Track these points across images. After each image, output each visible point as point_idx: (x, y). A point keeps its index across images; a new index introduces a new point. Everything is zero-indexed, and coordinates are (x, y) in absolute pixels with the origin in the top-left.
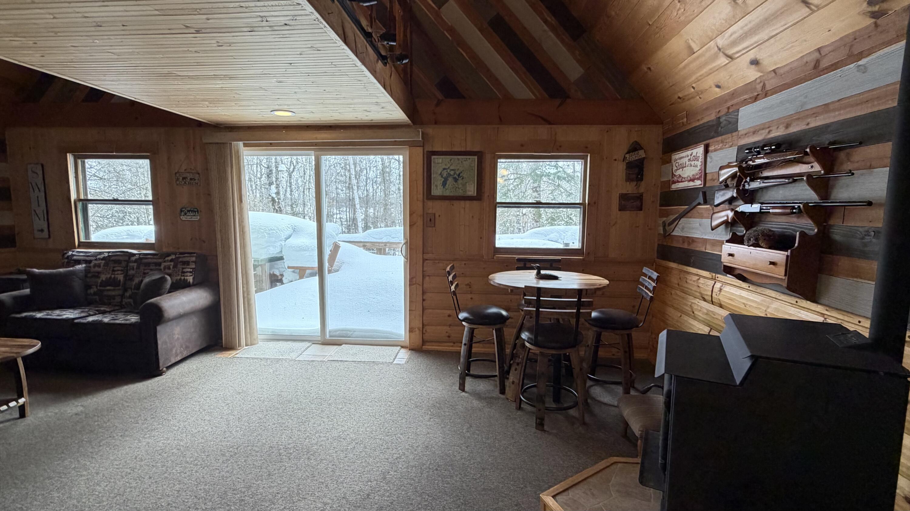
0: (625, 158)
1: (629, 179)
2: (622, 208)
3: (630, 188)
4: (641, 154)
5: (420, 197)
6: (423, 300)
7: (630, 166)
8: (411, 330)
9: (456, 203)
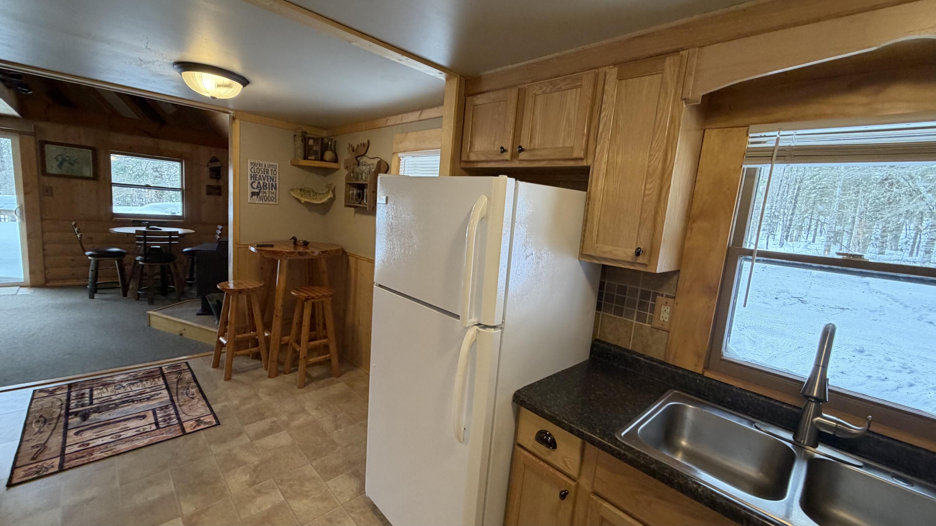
0: (208, 166)
1: (211, 177)
2: (209, 193)
3: (213, 183)
4: (218, 164)
5: (35, 173)
6: (44, 250)
7: (212, 170)
8: (32, 272)
9: (74, 181)
